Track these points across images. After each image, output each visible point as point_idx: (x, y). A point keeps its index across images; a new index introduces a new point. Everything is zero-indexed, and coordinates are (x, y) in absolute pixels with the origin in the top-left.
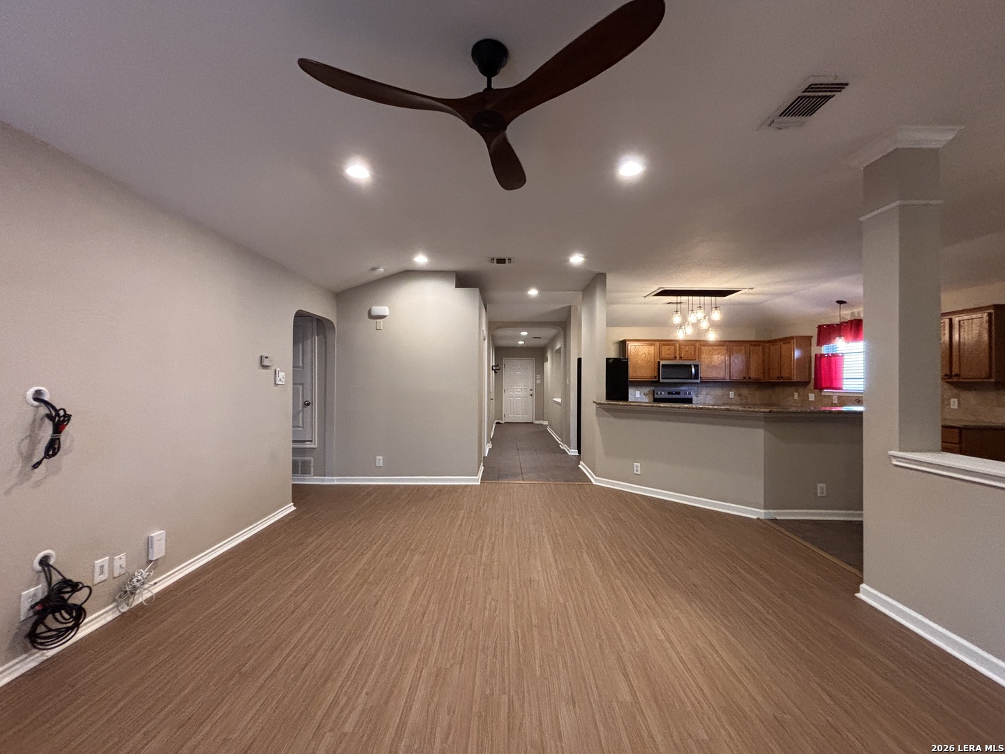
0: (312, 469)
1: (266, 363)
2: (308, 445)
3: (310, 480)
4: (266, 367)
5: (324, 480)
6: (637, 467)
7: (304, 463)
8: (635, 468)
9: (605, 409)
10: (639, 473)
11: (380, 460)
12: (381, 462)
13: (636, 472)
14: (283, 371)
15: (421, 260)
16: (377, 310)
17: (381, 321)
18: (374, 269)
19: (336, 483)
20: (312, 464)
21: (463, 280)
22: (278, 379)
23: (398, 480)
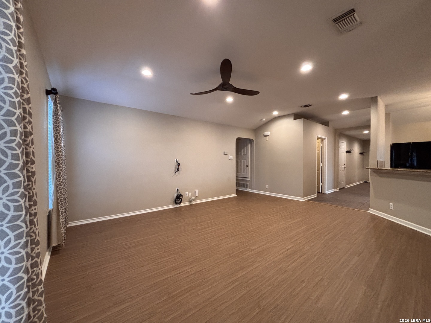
0: (249, 187)
1: (225, 153)
2: (247, 179)
3: (248, 190)
4: (226, 155)
5: (251, 191)
6: (391, 205)
7: (247, 184)
8: (390, 206)
9: (374, 172)
10: (392, 209)
11: (267, 186)
12: (268, 187)
13: (390, 208)
14: (231, 156)
15: (276, 113)
16: (267, 133)
17: (267, 137)
18: (261, 120)
19: (255, 192)
20: (249, 185)
21: (297, 116)
22: (230, 158)
23: (273, 194)
